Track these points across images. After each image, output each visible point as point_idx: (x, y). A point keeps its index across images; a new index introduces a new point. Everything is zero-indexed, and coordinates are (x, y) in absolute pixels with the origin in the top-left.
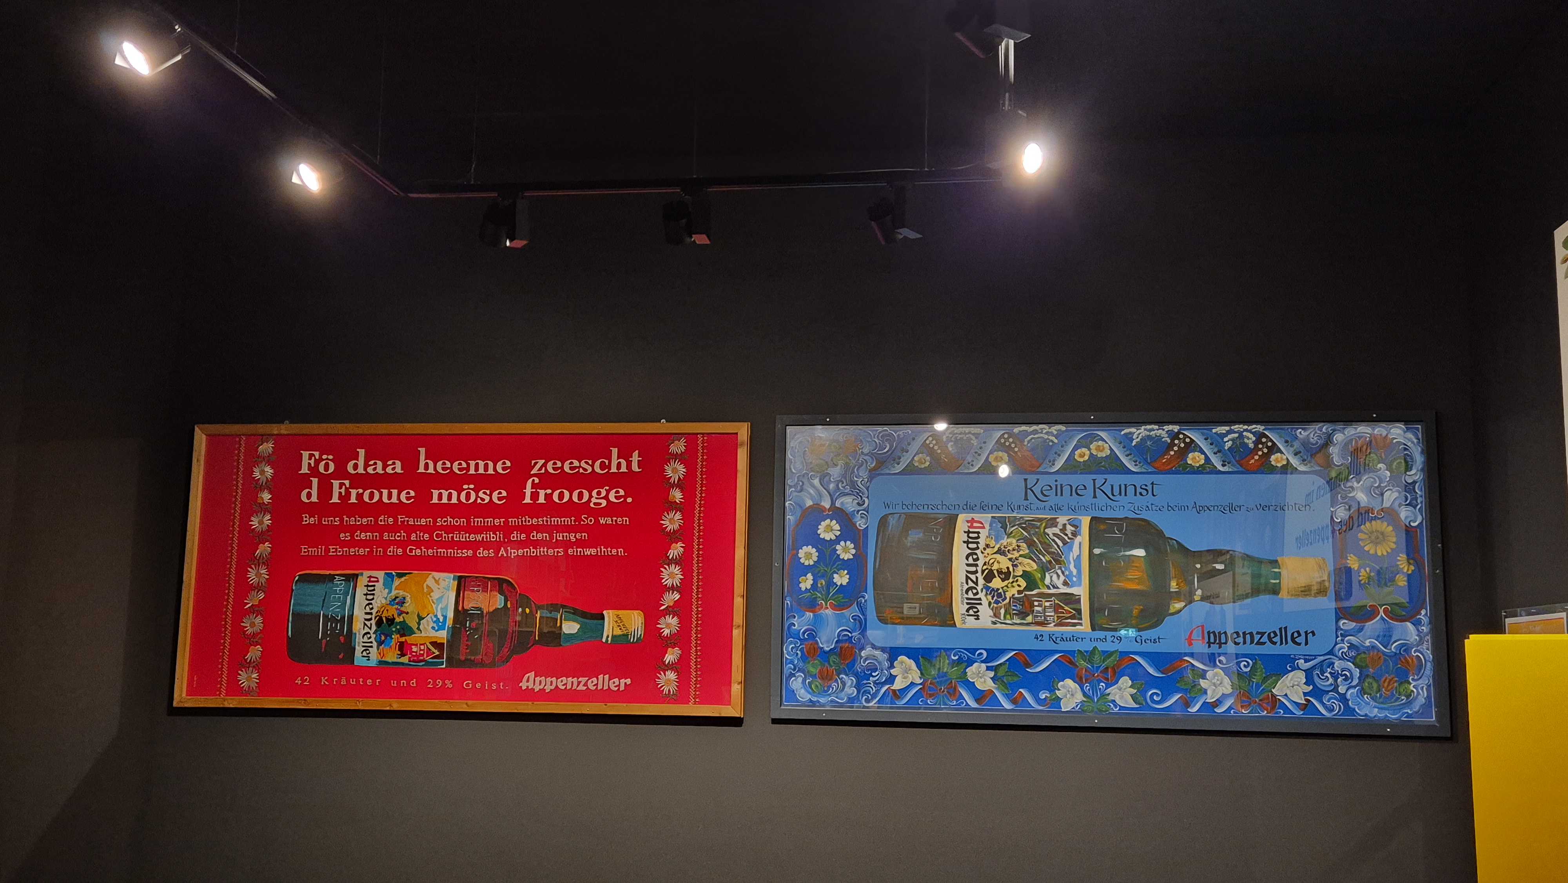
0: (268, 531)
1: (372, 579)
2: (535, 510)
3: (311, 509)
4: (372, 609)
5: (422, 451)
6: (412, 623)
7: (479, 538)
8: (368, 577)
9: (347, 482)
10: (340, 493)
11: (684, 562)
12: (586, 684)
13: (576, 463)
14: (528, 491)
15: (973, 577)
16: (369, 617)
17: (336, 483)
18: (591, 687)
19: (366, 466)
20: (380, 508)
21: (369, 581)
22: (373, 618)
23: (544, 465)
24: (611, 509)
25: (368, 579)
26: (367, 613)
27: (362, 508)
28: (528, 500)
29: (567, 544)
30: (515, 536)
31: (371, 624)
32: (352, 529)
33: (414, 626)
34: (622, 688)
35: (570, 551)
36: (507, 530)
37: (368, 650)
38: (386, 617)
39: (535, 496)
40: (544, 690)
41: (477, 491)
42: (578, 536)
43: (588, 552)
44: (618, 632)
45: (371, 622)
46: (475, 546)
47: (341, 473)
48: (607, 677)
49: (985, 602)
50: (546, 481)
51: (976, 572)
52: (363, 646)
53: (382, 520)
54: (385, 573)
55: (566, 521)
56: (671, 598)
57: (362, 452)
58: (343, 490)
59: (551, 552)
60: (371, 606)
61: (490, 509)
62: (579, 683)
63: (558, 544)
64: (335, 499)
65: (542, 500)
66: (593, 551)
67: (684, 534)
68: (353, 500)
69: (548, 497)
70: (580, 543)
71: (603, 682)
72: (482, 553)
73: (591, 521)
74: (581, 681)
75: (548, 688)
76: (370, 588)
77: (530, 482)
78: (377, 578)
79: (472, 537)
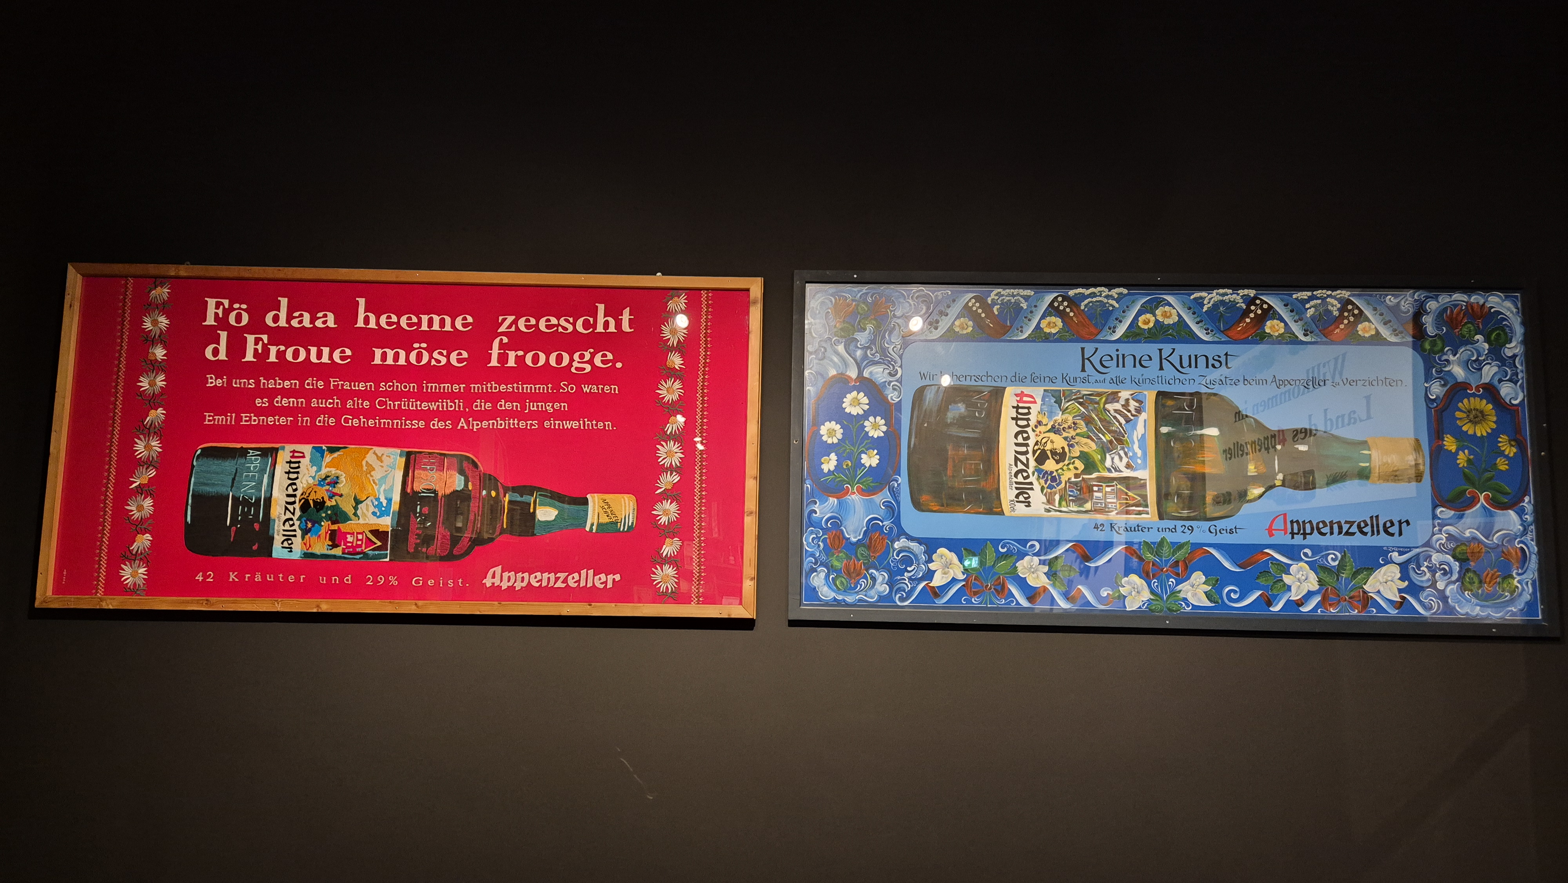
0: (161, 394)
1: (296, 454)
2: (503, 374)
3: (218, 368)
4: (296, 490)
5: (362, 301)
6: (347, 507)
7: (433, 406)
8: (291, 452)
9: (265, 338)
10: (256, 350)
11: (685, 437)
12: (565, 581)
13: (554, 321)
14: (495, 351)
15: (1023, 458)
16: (292, 499)
17: (251, 339)
18: (572, 583)
19: (289, 318)
20: (307, 369)
21: (293, 457)
22: (297, 501)
23: (515, 322)
24: (596, 377)
25: (291, 454)
26: (288, 496)
27: (283, 369)
28: (494, 363)
29: (542, 416)
30: (481, 405)
31: (294, 509)
32: (271, 394)
33: (350, 511)
34: (610, 585)
35: (546, 424)
36: (469, 398)
37: (291, 540)
38: (313, 500)
39: (503, 358)
40: (513, 587)
41: (430, 351)
42: (557, 406)
43: (568, 425)
44: (604, 519)
45: (294, 505)
46: (427, 416)
47: (257, 326)
48: (591, 572)
49: (1037, 487)
50: (517, 340)
51: (1027, 453)
52: (284, 535)
53: (310, 383)
54: (313, 447)
55: (541, 388)
56: (668, 481)
57: (284, 302)
58: (259, 347)
59: (522, 424)
60: (294, 487)
61: (447, 373)
62: (557, 579)
63: (532, 415)
64: (249, 357)
65: (511, 363)
66: (574, 424)
67: (685, 405)
68: (273, 358)
69: (520, 360)
70: (559, 415)
71: (586, 578)
72: (437, 424)
73: (572, 389)
74: (559, 578)
75: (519, 586)
76: (293, 465)
77: (496, 344)
78: (303, 453)
79: (425, 406)
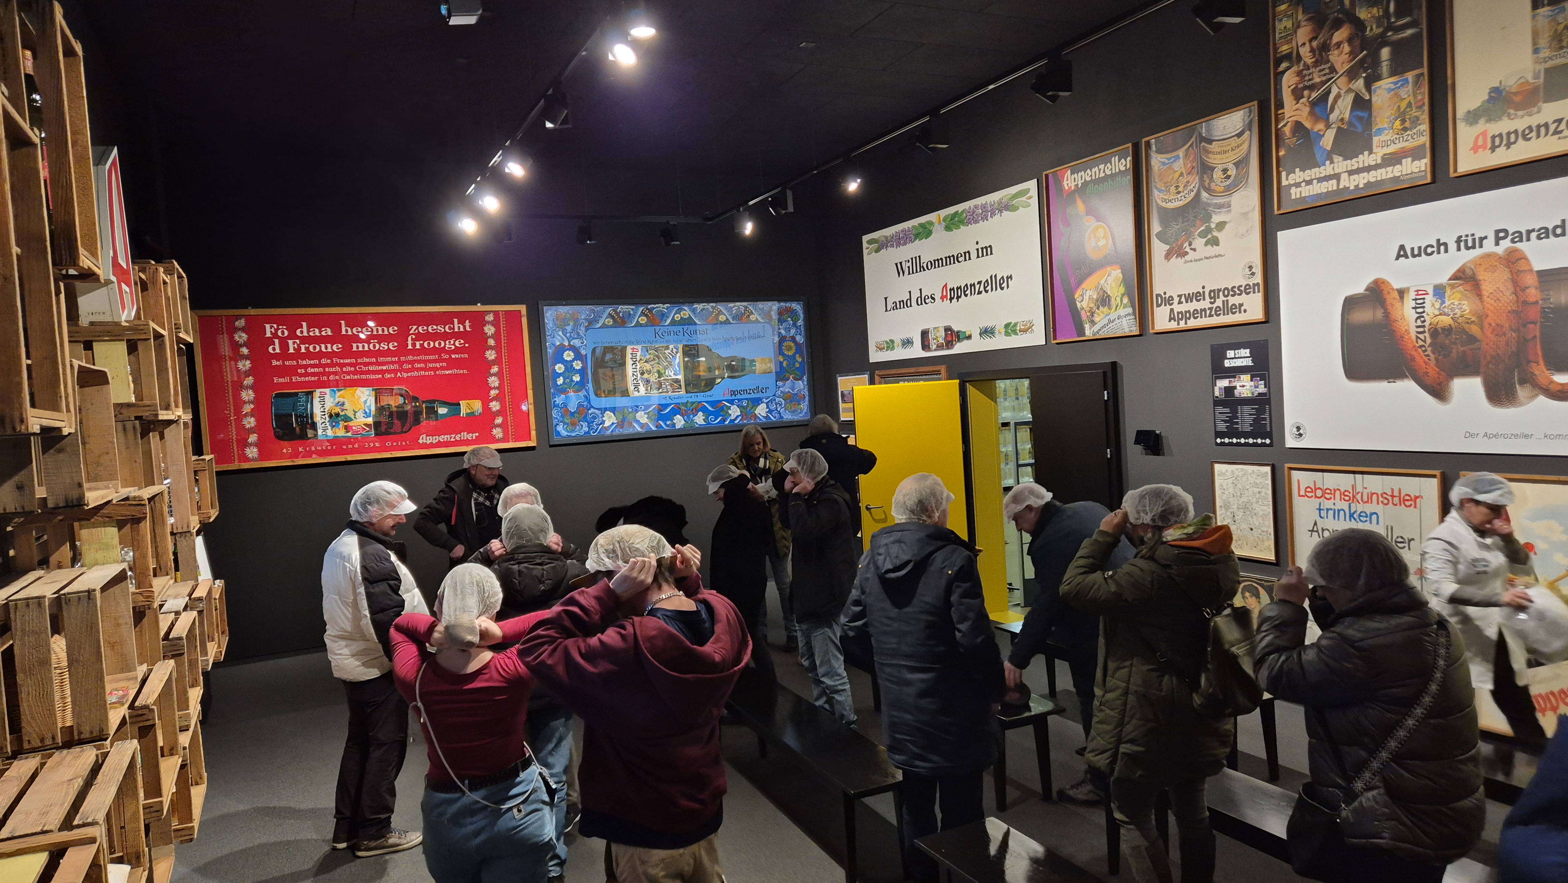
0: (250, 370)
1: (322, 393)
2: (414, 352)
3: (276, 356)
4: (325, 409)
5: (342, 322)
6: (350, 415)
7: (384, 368)
8: (320, 393)
9: (297, 341)
10: (294, 347)
11: (499, 375)
12: (455, 438)
13: (435, 327)
14: (410, 342)
15: (636, 374)
16: (324, 413)
17: (290, 342)
18: (458, 439)
19: (308, 332)
20: (321, 355)
21: (321, 395)
22: (326, 414)
23: (418, 329)
24: (457, 350)
26: (322, 412)
27: (309, 355)
28: (410, 347)
29: (436, 369)
30: (405, 366)
32: (306, 367)
33: (352, 416)
34: (474, 438)
35: (437, 373)
36: (401, 363)
37: (326, 429)
38: (334, 413)
39: (414, 345)
40: (432, 442)
41: (379, 343)
42: (441, 364)
43: (447, 372)
44: (468, 411)
45: (325, 416)
46: (382, 372)
47: (293, 336)
48: (466, 433)
49: (641, 384)
50: (419, 337)
51: (637, 372)
53: (323, 361)
54: (330, 390)
55: (432, 357)
56: (493, 393)
57: (304, 324)
58: (296, 346)
59: (426, 373)
61: (388, 353)
63: (430, 369)
64: (291, 351)
65: (418, 347)
66: (450, 372)
67: (498, 361)
68: (303, 350)
69: (422, 345)
70: (442, 368)
71: (465, 436)
72: (387, 376)
73: (447, 357)
74: (452, 437)
75: (434, 442)
76: (322, 398)
77: (410, 338)
78: (325, 393)
79: (380, 368)
